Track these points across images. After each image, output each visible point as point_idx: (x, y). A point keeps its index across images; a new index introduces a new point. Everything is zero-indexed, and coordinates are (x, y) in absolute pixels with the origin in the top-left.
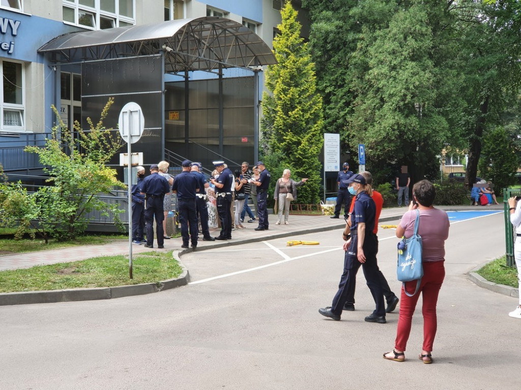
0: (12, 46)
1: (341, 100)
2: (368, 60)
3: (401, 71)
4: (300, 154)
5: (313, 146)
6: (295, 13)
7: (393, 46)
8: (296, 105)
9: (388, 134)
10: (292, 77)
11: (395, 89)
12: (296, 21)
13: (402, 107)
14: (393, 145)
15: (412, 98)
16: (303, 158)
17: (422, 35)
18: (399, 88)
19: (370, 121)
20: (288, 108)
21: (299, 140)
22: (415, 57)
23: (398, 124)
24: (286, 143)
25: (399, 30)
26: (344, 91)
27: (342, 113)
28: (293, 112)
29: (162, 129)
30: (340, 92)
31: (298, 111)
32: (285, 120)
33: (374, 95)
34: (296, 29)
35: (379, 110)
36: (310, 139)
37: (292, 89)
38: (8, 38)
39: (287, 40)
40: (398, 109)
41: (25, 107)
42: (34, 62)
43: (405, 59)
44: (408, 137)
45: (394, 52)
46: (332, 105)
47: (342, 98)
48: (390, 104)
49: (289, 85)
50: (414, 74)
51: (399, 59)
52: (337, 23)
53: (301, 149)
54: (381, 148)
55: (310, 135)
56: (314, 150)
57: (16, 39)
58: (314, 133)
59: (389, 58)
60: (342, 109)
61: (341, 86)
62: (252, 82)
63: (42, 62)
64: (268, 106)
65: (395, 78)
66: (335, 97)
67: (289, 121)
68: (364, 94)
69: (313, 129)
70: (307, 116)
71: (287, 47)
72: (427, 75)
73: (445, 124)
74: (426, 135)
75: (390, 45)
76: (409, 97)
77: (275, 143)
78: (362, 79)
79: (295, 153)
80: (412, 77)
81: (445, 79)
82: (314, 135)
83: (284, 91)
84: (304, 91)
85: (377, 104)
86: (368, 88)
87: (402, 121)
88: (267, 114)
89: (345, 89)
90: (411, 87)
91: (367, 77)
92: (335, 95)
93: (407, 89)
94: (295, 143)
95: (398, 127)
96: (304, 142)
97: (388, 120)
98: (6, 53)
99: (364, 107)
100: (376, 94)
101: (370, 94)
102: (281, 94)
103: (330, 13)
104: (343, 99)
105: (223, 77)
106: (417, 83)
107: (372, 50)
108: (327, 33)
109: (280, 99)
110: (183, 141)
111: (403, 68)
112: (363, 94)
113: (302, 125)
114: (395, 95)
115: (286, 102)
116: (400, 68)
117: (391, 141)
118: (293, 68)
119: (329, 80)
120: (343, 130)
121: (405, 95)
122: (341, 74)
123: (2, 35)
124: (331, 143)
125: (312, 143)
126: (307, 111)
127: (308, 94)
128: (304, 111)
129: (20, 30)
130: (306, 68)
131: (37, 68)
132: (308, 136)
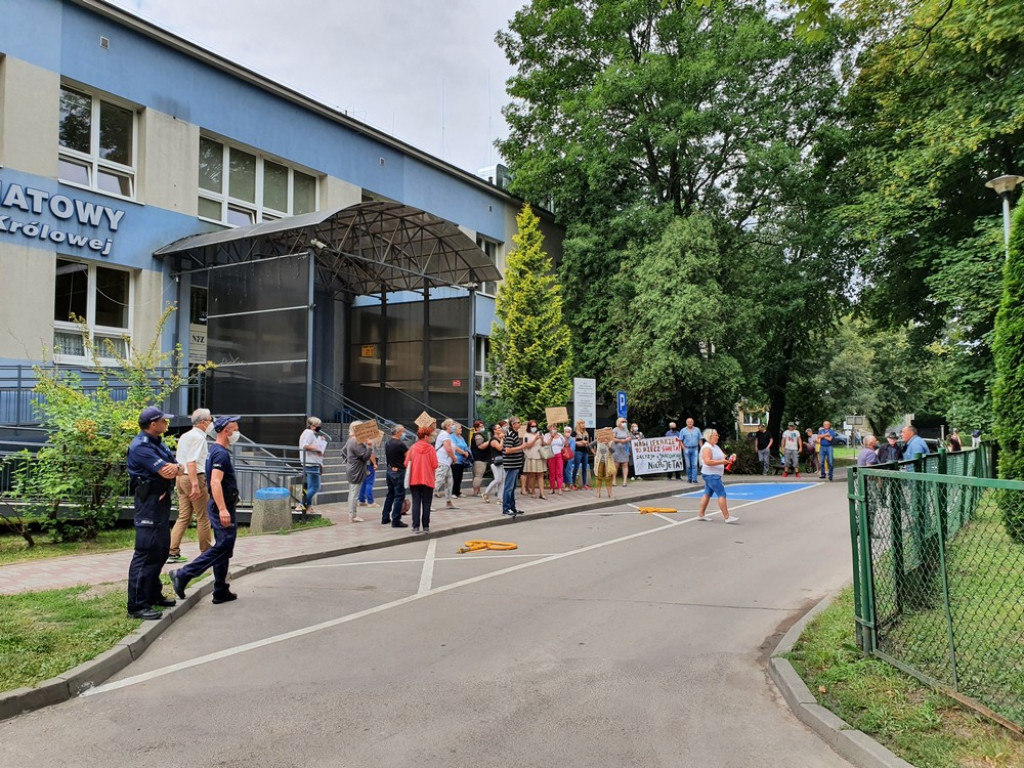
0: (109, 245)
1: (602, 337)
2: (633, 283)
3: (676, 297)
4: (538, 404)
5: (557, 393)
6: (536, 220)
7: (666, 264)
8: (535, 339)
9: (659, 380)
10: (531, 303)
11: (669, 320)
12: (537, 230)
13: (679, 345)
14: (667, 394)
15: (692, 332)
17: (706, 250)
18: (674, 318)
19: (637, 362)
20: (523, 343)
21: (537, 385)
22: (697, 278)
23: (673, 366)
24: (519, 389)
25: (674, 244)
27: (603, 354)
28: (531, 348)
29: (307, 363)
30: (602, 328)
31: (536, 347)
32: (519, 359)
33: (642, 330)
34: (537, 241)
35: (648, 348)
36: (553, 385)
37: (529, 319)
38: (103, 233)
39: (524, 254)
40: (673, 347)
41: (133, 333)
42: (147, 268)
43: (683, 280)
44: (687, 384)
45: (668, 273)
46: (591, 344)
47: (603, 335)
48: (661, 340)
49: (525, 313)
50: (694, 300)
51: (674, 282)
52: (596, 238)
53: (540, 398)
54: (652, 398)
55: (553, 379)
57: (116, 235)
58: (559, 376)
59: (661, 280)
60: (603, 348)
61: (603, 320)
62: (466, 304)
65: (669, 307)
66: (594, 334)
67: (524, 360)
68: (630, 328)
69: (557, 372)
70: (550, 353)
71: (525, 264)
72: (712, 302)
73: (737, 367)
74: (711, 382)
75: (662, 263)
76: (687, 331)
78: (627, 309)
80: (692, 304)
81: (737, 310)
82: (558, 379)
83: (518, 320)
84: (545, 322)
85: (645, 340)
86: (635, 321)
87: (678, 363)
88: (497, 351)
89: (607, 325)
90: (690, 317)
91: (632, 306)
92: (594, 331)
93: (685, 320)
94: (531, 389)
95: (674, 370)
96: (544, 388)
97: (661, 360)
98: (98, 254)
99: (628, 344)
100: (644, 328)
101: (637, 328)
102: (514, 325)
103: (587, 227)
105: (430, 298)
106: (698, 312)
107: (639, 271)
108: (584, 252)
109: (513, 331)
110: (378, 385)
111: (679, 292)
112: (628, 328)
113: (542, 366)
114: (669, 328)
115: (520, 335)
116: (676, 293)
117: (664, 389)
118: (530, 291)
119: (588, 313)
120: (604, 376)
121: (682, 329)
122: (603, 304)
123: (92, 229)
124: (583, 391)
125: (556, 390)
126: (549, 348)
127: (551, 325)
128: (546, 347)
129: (124, 223)
130: (550, 291)
131: (151, 276)
132: (550, 381)
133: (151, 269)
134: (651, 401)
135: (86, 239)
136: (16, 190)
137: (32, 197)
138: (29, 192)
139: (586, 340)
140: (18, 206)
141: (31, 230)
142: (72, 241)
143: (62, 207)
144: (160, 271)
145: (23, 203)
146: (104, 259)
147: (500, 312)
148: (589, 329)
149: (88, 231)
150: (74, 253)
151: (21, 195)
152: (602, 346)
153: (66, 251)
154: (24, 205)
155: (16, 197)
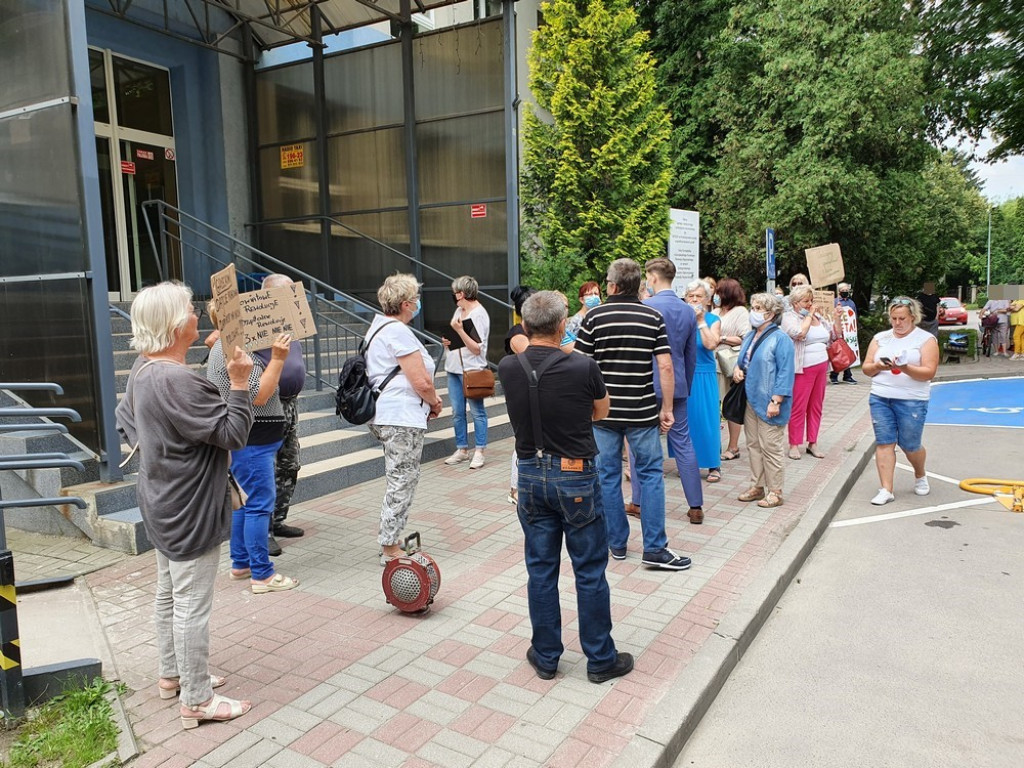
1: (682, 149)
2: (755, 43)
5: (651, 235)
8: (609, 132)
9: (808, 209)
10: (599, 62)
11: (831, 102)
13: (848, 146)
18: (842, 96)
20: (587, 139)
21: (616, 220)
24: (585, 229)
26: (686, 131)
27: (686, 177)
28: (604, 148)
31: (615, 144)
32: (582, 169)
33: (771, 126)
35: (783, 157)
36: (644, 219)
40: (838, 150)
47: (683, 146)
49: (590, 81)
51: (840, 30)
53: (623, 243)
55: (642, 207)
56: (652, 246)
58: (654, 202)
64: (539, 139)
67: (591, 171)
68: (746, 125)
69: (650, 194)
70: (636, 159)
76: (867, 118)
77: (558, 229)
79: (607, 254)
82: (652, 209)
83: (578, 94)
84: (626, 98)
85: (778, 143)
86: (755, 112)
87: (847, 179)
88: (536, 157)
91: (756, 82)
94: (607, 228)
95: (835, 193)
96: (630, 226)
100: (774, 122)
101: (762, 122)
102: (570, 104)
104: (685, 147)
109: (568, 116)
111: (850, 49)
112: (740, 126)
114: (831, 116)
115: (583, 123)
116: (845, 51)
121: (858, 115)
122: (681, 95)
124: (682, 233)
127: (635, 105)
130: (629, 41)
132: (638, 212)
134: (786, 249)
147: (540, 84)
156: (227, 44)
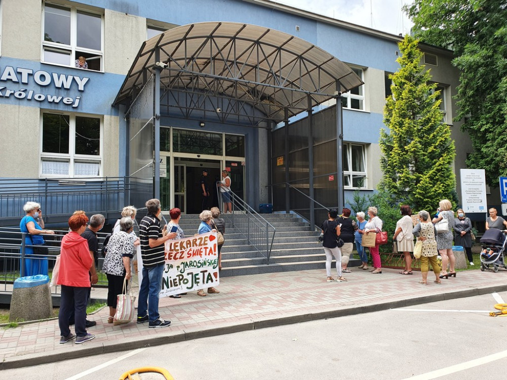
0: (77, 101)
4: (420, 194)
5: (439, 183)
16: (425, 198)
20: (404, 142)
21: (418, 177)
24: (402, 181)
28: (410, 146)
31: (415, 144)
32: (401, 155)
36: (434, 176)
38: (73, 93)
41: (102, 158)
42: (107, 114)
46: (489, 143)
53: (421, 188)
55: (434, 170)
57: (84, 94)
58: (440, 168)
63: (117, 114)
64: (387, 144)
66: (491, 134)
67: (405, 156)
70: (431, 149)
79: (414, 192)
82: (438, 170)
83: (399, 124)
88: (384, 152)
92: (490, 132)
94: (413, 181)
98: (71, 107)
102: (396, 128)
105: (313, 113)
109: (395, 133)
123: (66, 91)
124: (471, 180)
125: (437, 180)
126: (429, 144)
127: (430, 124)
128: (426, 145)
129: (89, 86)
131: (111, 120)
132: (431, 172)
133: (111, 115)
135: (60, 98)
136: (9, 69)
137: (21, 73)
138: (19, 70)
139: (485, 141)
140: (11, 80)
141: (20, 95)
142: (50, 100)
143: (43, 78)
144: (118, 115)
145: (14, 78)
146: (75, 110)
148: (487, 131)
149: (63, 93)
150: (53, 107)
151: (13, 73)
152: (499, 144)
153: (46, 106)
154: (15, 79)
155: (9, 74)
156: (262, 124)
